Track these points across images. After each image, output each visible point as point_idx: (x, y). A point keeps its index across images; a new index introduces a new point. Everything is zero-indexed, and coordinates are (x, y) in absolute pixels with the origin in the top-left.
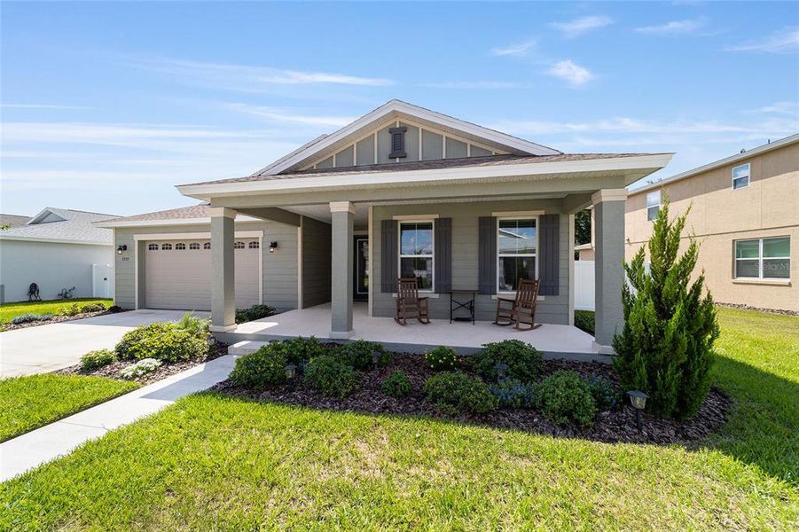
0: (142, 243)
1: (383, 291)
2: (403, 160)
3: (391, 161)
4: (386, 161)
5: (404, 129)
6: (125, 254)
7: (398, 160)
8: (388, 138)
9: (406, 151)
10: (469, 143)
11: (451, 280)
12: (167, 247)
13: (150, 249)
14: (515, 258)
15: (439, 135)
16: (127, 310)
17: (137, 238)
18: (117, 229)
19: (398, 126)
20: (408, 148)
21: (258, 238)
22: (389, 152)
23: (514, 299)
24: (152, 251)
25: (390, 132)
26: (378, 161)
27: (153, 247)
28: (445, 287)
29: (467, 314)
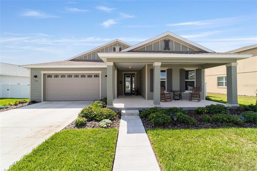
0: (44, 75)
1: (151, 92)
2: (169, 50)
3: (165, 50)
4: (163, 50)
5: (169, 41)
6: (37, 79)
7: (167, 50)
8: (163, 43)
9: (169, 48)
10: (188, 47)
11: (172, 88)
12: (56, 76)
13: (48, 77)
14: (189, 81)
15: (179, 44)
16: (38, 102)
17: (43, 72)
18: (32, 69)
19: (167, 40)
20: (170, 47)
21: (99, 74)
22: (164, 47)
23: (192, 93)
24: (49, 78)
25: (164, 41)
26: (161, 50)
27: (50, 76)
28: (170, 90)
29: (179, 98)
